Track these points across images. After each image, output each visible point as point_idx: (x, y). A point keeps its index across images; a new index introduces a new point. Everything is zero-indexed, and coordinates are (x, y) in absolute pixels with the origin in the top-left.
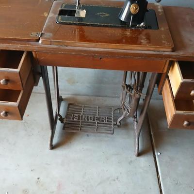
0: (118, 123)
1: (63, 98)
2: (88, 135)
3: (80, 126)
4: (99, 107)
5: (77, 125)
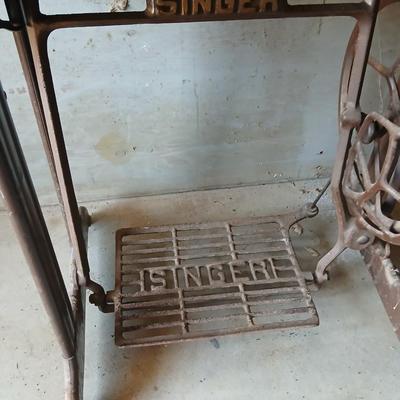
3: (182, 313)
4: (230, 226)
5: (169, 313)
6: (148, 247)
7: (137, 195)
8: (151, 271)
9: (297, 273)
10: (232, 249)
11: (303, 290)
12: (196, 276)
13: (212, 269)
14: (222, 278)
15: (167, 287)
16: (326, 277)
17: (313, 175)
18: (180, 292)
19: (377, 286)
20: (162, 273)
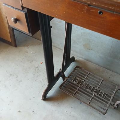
0: (115, 105)
1: (75, 59)
3: (76, 91)
4: (103, 80)
5: (74, 89)
7: (88, 61)
8: (77, 78)
9: (110, 101)
10: (99, 85)
11: (108, 105)
12: (86, 86)
13: (90, 86)
14: (91, 90)
15: (78, 83)
16: (117, 106)
18: (79, 86)
20: (79, 80)
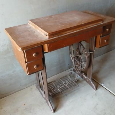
0: (76, 80)
2: (66, 95)
6: (51, 85)
8: (52, 88)
9: (73, 81)
11: (75, 83)
14: (63, 85)
17: (68, 68)
18: (58, 89)
19: (84, 80)
